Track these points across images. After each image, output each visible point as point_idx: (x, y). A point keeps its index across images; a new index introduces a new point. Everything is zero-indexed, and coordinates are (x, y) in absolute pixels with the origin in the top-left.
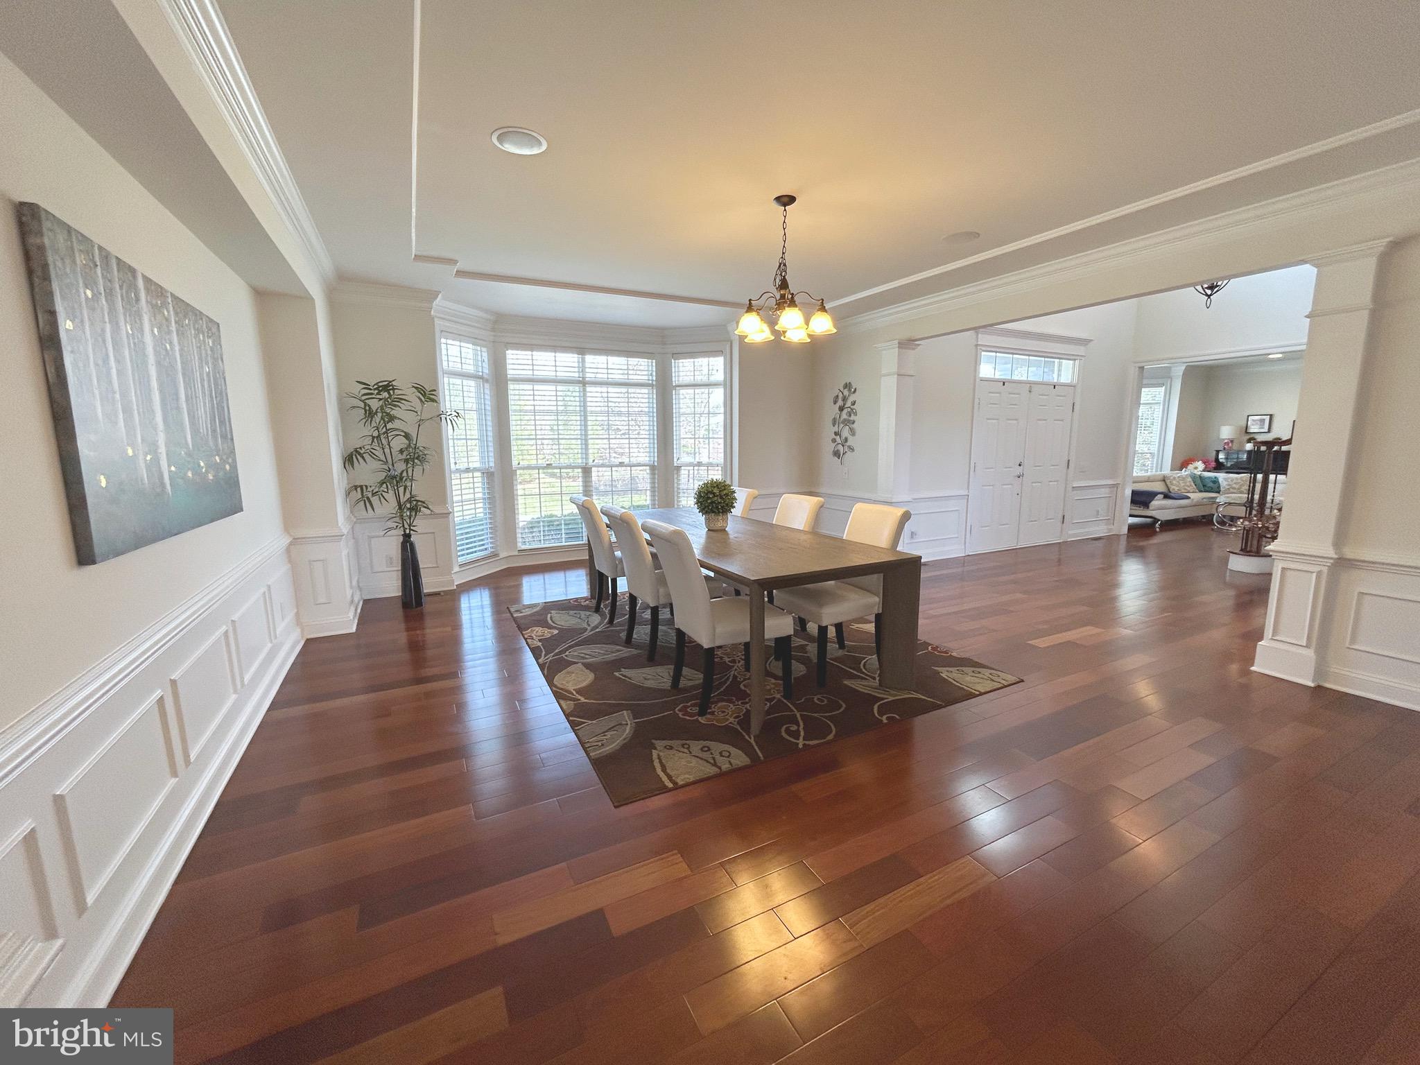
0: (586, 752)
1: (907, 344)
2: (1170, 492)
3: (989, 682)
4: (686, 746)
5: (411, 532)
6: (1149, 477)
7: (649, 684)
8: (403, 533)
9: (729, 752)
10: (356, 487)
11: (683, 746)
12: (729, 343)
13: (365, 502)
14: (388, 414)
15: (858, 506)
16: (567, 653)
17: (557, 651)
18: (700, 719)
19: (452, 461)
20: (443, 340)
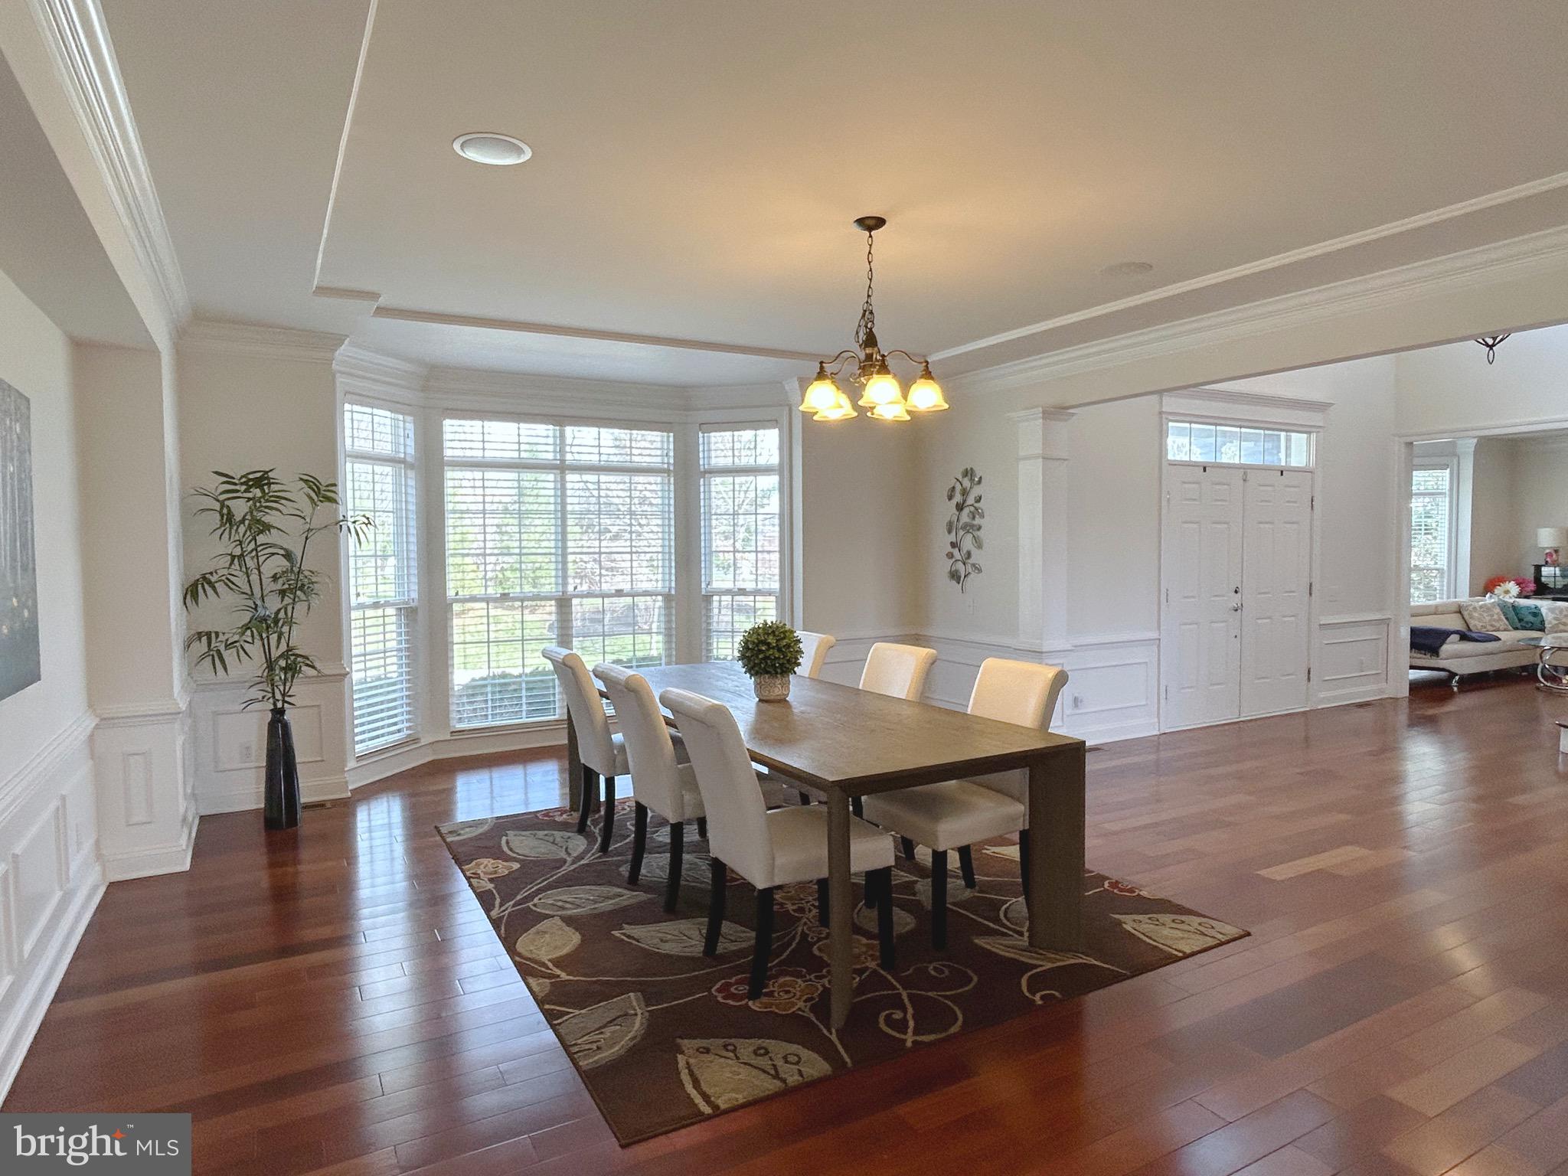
0: (573, 1060)
1: (1056, 413)
2: (1469, 630)
3: (1198, 937)
4: (730, 1048)
5: (286, 705)
6: (1436, 607)
7: (668, 948)
8: (272, 707)
9: (797, 1056)
10: (200, 635)
11: (725, 1047)
12: (787, 408)
13: (213, 660)
14: (259, 521)
15: (989, 663)
16: (536, 900)
17: (519, 897)
18: (750, 1003)
19: (353, 591)
20: (347, 407)
